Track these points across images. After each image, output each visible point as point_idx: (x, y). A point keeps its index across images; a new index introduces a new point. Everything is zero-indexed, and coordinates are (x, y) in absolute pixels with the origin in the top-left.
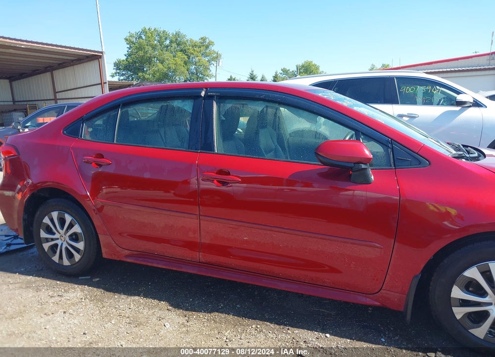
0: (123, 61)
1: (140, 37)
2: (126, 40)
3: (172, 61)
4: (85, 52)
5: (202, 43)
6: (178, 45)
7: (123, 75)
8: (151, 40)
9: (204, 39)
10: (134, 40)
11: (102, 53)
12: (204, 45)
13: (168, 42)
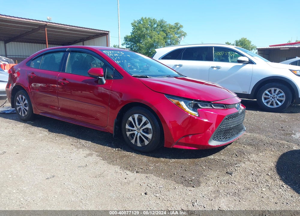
0: (129, 36)
1: (140, 23)
2: (132, 24)
3: (156, 37)
4: (99, 31)
5: (175, 26)
6: (161, 27)
7: (128, 44)
8: (146, 25)
9: (177, 24)
10: (136, 24)
11: (109, 32)
12: (177, 28)
13: (155, 26)
